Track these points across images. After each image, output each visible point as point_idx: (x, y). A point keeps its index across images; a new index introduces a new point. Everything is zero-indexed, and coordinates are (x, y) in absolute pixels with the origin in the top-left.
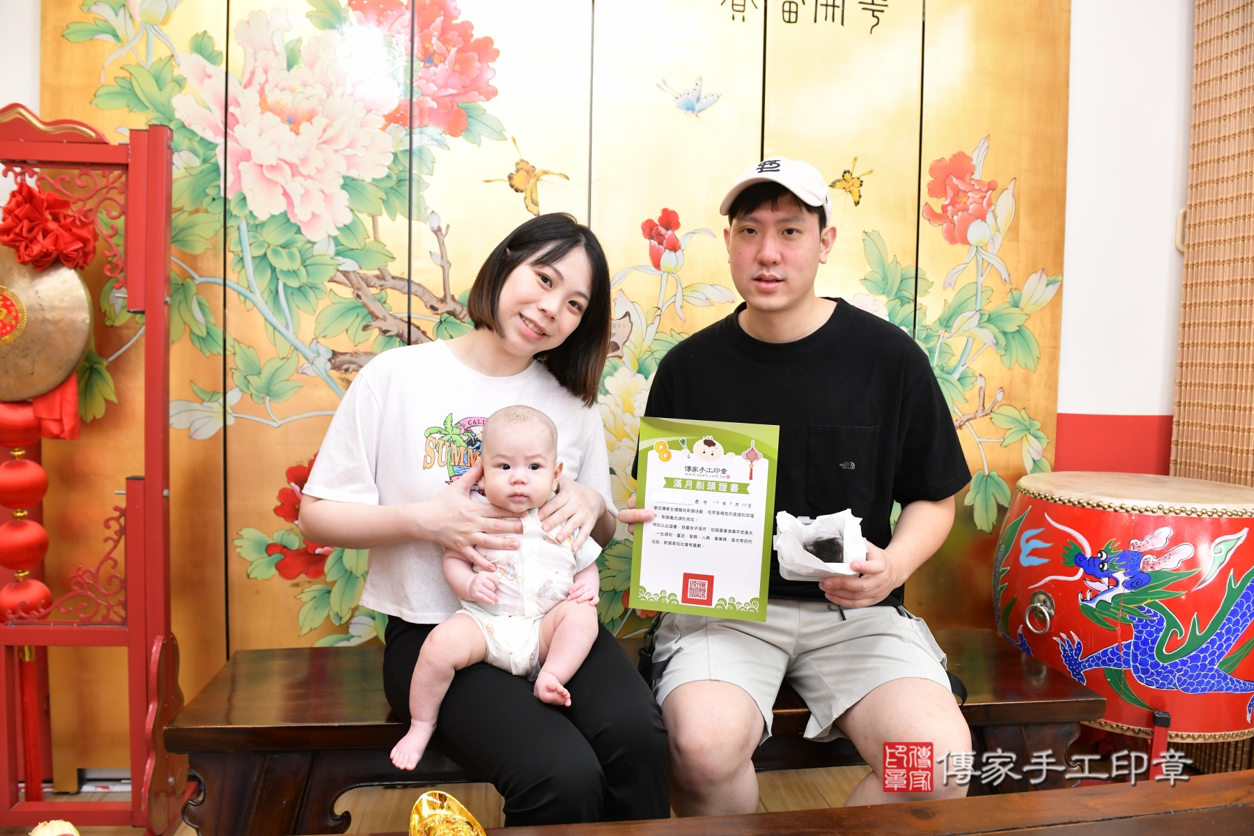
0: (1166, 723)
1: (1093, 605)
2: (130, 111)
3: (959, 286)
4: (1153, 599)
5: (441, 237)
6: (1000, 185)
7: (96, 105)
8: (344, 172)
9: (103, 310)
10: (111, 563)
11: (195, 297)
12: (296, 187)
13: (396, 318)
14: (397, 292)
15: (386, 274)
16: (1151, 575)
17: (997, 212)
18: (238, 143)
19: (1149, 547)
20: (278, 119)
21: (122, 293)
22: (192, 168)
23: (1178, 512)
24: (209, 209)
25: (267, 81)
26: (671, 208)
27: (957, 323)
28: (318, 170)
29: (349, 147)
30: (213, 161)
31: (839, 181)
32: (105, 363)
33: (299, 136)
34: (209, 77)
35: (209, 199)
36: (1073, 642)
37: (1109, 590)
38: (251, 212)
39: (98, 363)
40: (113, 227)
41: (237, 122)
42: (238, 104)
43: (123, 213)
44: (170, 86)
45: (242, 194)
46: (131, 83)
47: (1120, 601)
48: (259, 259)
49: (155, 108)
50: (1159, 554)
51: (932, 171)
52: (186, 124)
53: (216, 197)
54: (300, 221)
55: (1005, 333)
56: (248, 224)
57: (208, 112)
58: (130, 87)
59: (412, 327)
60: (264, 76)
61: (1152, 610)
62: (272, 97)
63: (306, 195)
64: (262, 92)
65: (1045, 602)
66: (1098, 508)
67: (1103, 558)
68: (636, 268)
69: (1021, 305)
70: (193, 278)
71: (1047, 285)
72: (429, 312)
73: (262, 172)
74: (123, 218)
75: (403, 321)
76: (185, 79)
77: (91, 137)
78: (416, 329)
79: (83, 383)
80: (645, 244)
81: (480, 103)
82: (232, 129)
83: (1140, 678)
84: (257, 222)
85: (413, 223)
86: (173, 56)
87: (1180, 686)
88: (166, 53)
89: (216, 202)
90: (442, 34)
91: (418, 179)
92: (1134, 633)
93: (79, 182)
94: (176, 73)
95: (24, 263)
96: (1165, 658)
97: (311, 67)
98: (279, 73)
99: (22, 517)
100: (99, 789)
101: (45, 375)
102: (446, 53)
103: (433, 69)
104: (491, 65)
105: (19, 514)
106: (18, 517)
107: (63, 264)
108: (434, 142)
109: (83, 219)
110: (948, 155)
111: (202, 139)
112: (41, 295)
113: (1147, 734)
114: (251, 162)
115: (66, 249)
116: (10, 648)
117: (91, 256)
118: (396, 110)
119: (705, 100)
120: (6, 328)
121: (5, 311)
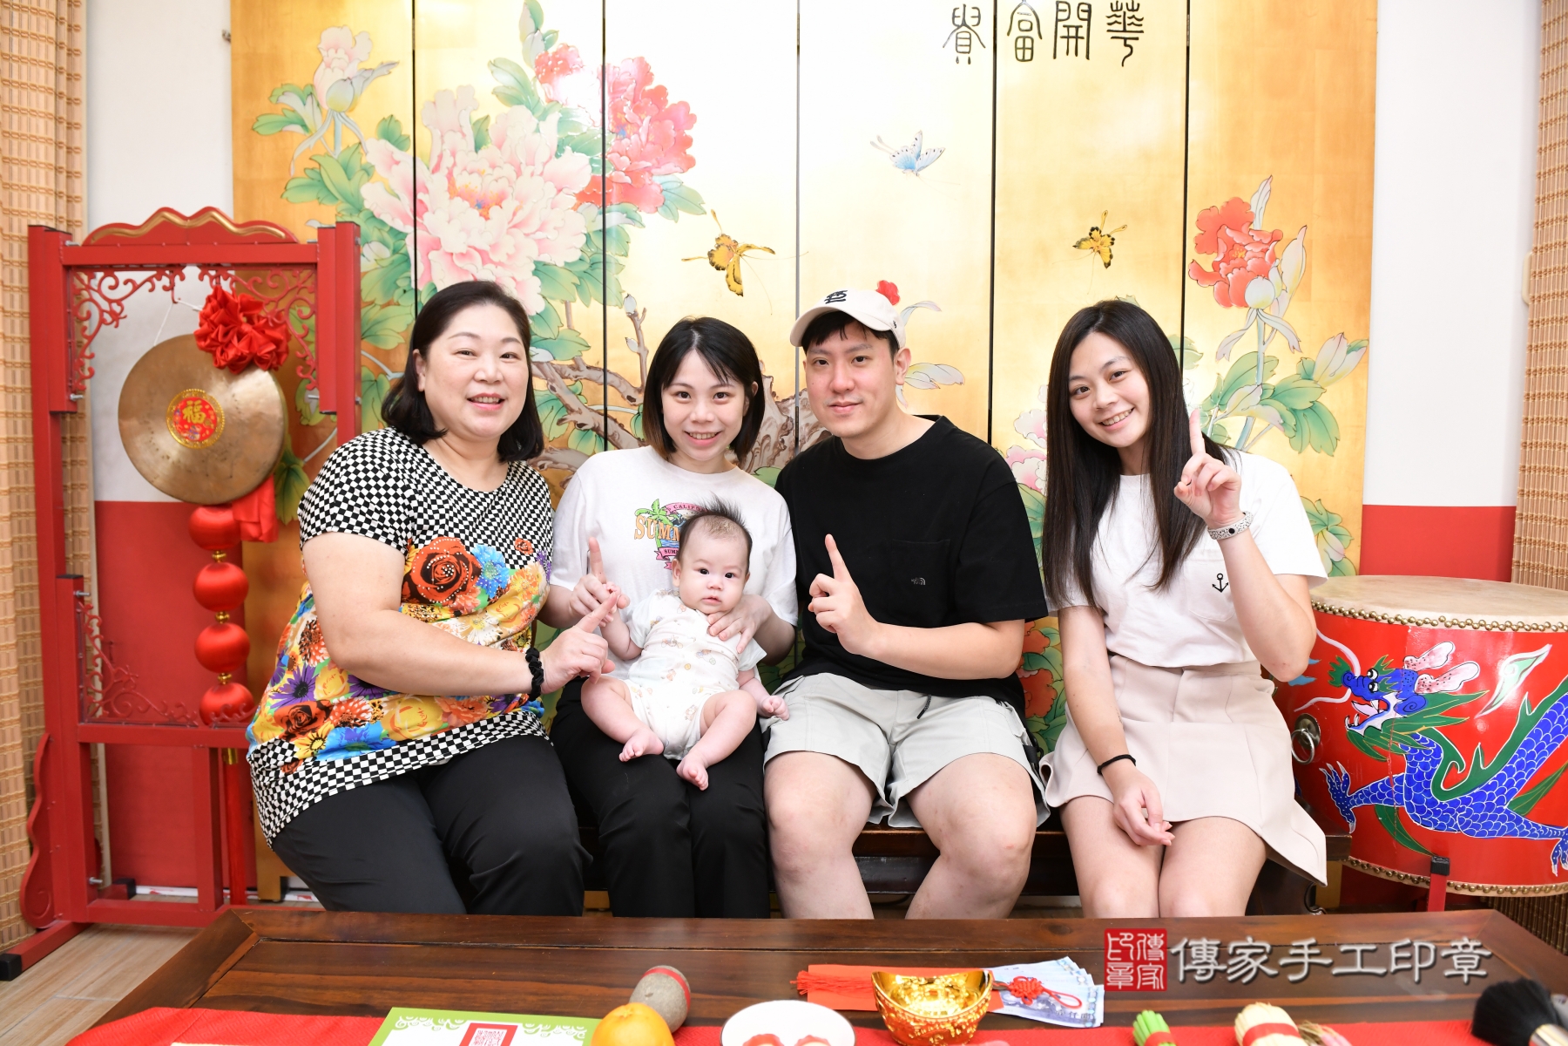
0: (1442, 870)
1: (1361, 731)
2: (319, 204)
3: (1234, 359)
4: (1428, 725)
5: (638, 323)
6: (1287, 232)
7: (287, 199)
8: (535, 257)
9: (299, 410)
13: (593, 410)
14: (591, 384)
15: (581, 364)
16: (1427, 698)
17: (1283, 267)
18: (427, 231)
19: (1427, 666)
20: (467, 204)
21: (314, 395)
22: (382, 259)
23: (1462, 624)
24: (400, 302)
25: (455, 164)
26: (889, 280)
27: (1233, 400)
28: (509, 256)
29: (540, 230)
30: (403, 251)
31: (1085, 240)
32: (302, 463)
33: (489, 222)
34: (397, 163)
35: (400, 291)
36: (1340, 774)
37: (1379, 714)
39: (295, 463)
40: (304, 327)
41: (426, 209)
42: (426, 191)
43: (313, 312)
44: (359, 175)
45: (433, 284)
46: (320, 174)
47: (1390, 728)
49: (344, 198)
50: (1438, 673)
51: (1199, 223)
52: (375, 214)
53: (407, 289)
55: (1294, 411)
57: (397, 200)
58: (319, 178)
59: (609, 420)
60: (452, 159)
61: (1428, 739)
62: (461, 180)
64: (450, 176)
65: (1309, 727)
66: (1370, 620)
67: (1374, 678)
69: (1315, 377)
70: (386, 374)
71: (1348, 352)
72: (627, 402)
73: (452, 260)
74: (314, 317)
75: (600, 414)
76: (373, 166)
77: (281, 237)
78: (613, 422)
79: (281, 483)
81: (677, 175)
82: (421, 217)
83: (1414, 816)
85: (608, 307)
86: (360, 143)
87: (1463, 828)
88: (353, 141)
89: (407, 294)
90: (634, 102)
91: (612, 261)
92: (1407, 765)
93: (271, 283)
94: (364, 161)
95: (221, 367)
96: (1443, 795)
97: (500, 147)
98: (466, 156)
99: (225, 620)
100: (302, 899)
101: (243, 479)
102: (639, 122)
103: (626, 141)
104: (688, 132)
105: (221, 617)
106: (220, 620)
107: (257, 367)
108: (629, 221)
109: (275, 320)
110: (1219, 202)
111: (391, 228)
112: (237, 398)
113: (1428, 883)
114: (441, 252)
115: (260, 351)
116: (213, 751)
117: (284, 357)
118: (588, 188)
119: (926, 157)
120: (207, 432)
121: (204, 415)
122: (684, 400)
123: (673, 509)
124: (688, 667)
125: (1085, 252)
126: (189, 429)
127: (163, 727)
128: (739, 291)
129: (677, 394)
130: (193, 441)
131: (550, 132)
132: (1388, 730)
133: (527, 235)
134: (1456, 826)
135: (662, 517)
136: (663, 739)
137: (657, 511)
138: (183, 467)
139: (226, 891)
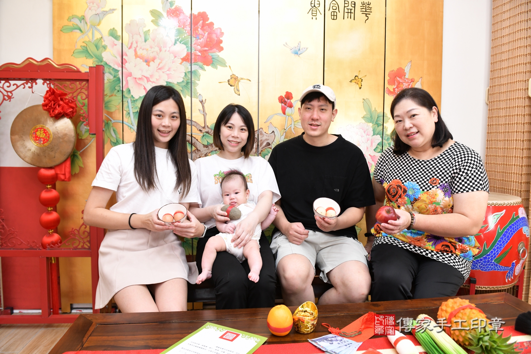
2: (86, 58)
5: (203, 104)
6: (416, 79)
7: (74, 57)
8: (166, 80)
9: (78, 133)
10: (84, 226)
11: (112, 128)
18: (127, 70)
20: (141, 60)
21: (87, 127)
22: (110, 79)
24: (117, 95)
25: (137, 46)
26: (289, 91)
28: (157, 80)
29: (168, 70)
30: (118, 77)
31: (353, 80)
33: (150, 67)
34: (116, 45)
35: (116, 91)
38: (132, 96)
39: (76, 153)
40: (83, 103)
41: (126, 62)
42: (126, 55)
43: (87, 97)
44: (101, 49)
45: (129, 89)
46: (87, 48)
48: (135, 113)
49: (96, 57)
51: (389, 75)
52: (107, 63)
53: (119, 90)
56: (131, 100)
57: (116, 58)
58: (86, 49)
59: (193, 138)
60: (136, 44)
62: (139, 52)
64: (135, 50)
68: (276, 114)
70: (111, 121)
72: (199, 132)
73: (136, 80)
74: (87, 99)
76: (107, 46)
77: (75, 70)
79: (72, 160)
80: (280, 105)
81: (217, 53)
82: (125, 65)
84: (134, 99)
85: (193, 98)
86: (102, 37)
87: (480, 268)
88: (99, 36)
89: (119, 92)
90: (202, 27)
91: (194, 82)
93: (70, 86)
94: (103, 44)
95: (52, 117)
97: (153, 41)
98: (141, 43)
99: (51, 210)
100: (78, 312)
101: (59, 158)
102: (204, 34)
103: (199, 40)
104: (221, 39)
105: (50, 209)
106: (49, 210)
107: (65, 117)
108: (200, 68)
109: (72, 100)
110: (395, 69)
111: (113, 68)
112: (58, 128)
113: (469, 287)
114: (132, 77)
115: (67, 111)
116: (47, 258)
117: (75, 113)
118: (186, 56)
119: (302, 50)
120: (45, 141)
121: (44, 134)
122: (230, 129)
126: (38, 140)
127: (27, 250)
128: (239, 94)
129: (228, 127)
130: (40, 144)
131: (172, 36)
133: (163, 72)
138: (36, 154)
139: (52, 310)
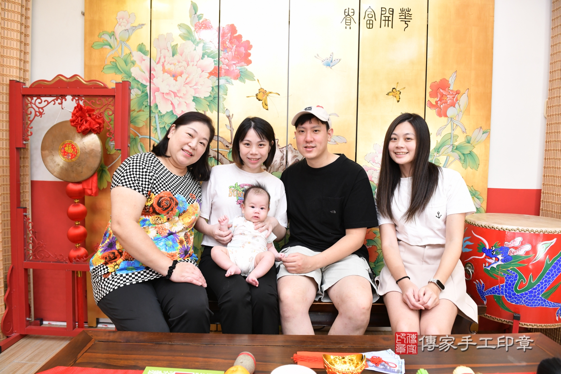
0: (518, 318)
1: (489, 269)
2: (115, 74)
3: (442, 136)
4: (513, 267)
5: (230, 119)
6: (462, 91)
7: (104, 72)
8: (194, 95)
9: (106, 148)
11: (139, 143)
12: (176, 101)
13: (213, 150)
16: (513, 257)
17: (460, 103)
18: (155, 85)
19: (512, 245)
20: (169, 75)
21: (113, 143)
22: (138, 95)
23: (525, 231)
24: (144, 110)
25: (165, 61)
27: (442, 150)
28: (184, 94)
29: (195, 85)
30: (145, 92)
31: (390, 92)
32: (107, 168)
33: (177, 82)
34: (144, 60)
35: (144, 106)
36: (481, 284)
37: (495, 262)
38: (159, 111)
39: (105, 168)
40: (110, 118)
41: (154, 77)
42: (155, 70)
43: (113, 113)
44: (130, 64)
45: (156, 104)
46: (116, 64)
48: (162, 129)
49: (125, 72)
50: (516, 248)
51: (431, 87)
52: (136, 78)
53: (147, 105)
54: (178, 114)
55: (464, 154)
56: (158, 115)
57: (144, 73)
60: (164, 59)
61: (513, 271)
62: (167, 67)
63: (179, 104)
64: (163, 65)
65: (470, 267)
66: (492, 229)
67: (493, 249)
69: (471, 142)
70: (138, 136)
71: (483, 134)
72: (226, 148)
73: (164, 96)
74: (113, 115)
75: (216, 152)
76: (135, 61)
77: (102, 86)
78: (220, 155)
79: (99, 175)
81: (245, 66)
82: (153, 80)
83: (508, 299)
84: (162, 115)
85: (219, 113)
86: (131, 53)
88: (128, 52)
89: (147, 107)
90: (230, 40)
91: (221, 97)
92: (505, 281)
93: (98, 103)
94: (132, 59)
95: (79, 133)
96: (518, 292)
97: (181, 55)
98: (169, 58)
99: (78, 224)
100: (104, 326)
101: (86, 173)
102: (232, 47)
103: (227, 54)
104: (249, 51)
105: (77, 223)
107: (92, 133)
108: (227, 82)
109: (99, 116)
110: (438, 80)
111: (142, 84)
112: (85, 144)
113: (512, 323)
114: (159, 92)
115: (94, 127)
116: (73, 272)
117: (102, 129)
118: (213, 70)
119: (334, 62)
120: (73, 156)
121: (72, 150)
122: (248, 146)
123: (242, 186)
124: (249, 243)
125: (390, 97)
126: (67, 155)
127: (55, 263)
128: (267, 108)
129: (245, 144)
130: (68, 159)
131: (200, 50)
132: (498, 268)
133: (191, 87)
134: (523, 303)
135: (239, 189)
136: (241, 269)
137: (237, 186)
138: (64, 169)
139: (77, 323)
